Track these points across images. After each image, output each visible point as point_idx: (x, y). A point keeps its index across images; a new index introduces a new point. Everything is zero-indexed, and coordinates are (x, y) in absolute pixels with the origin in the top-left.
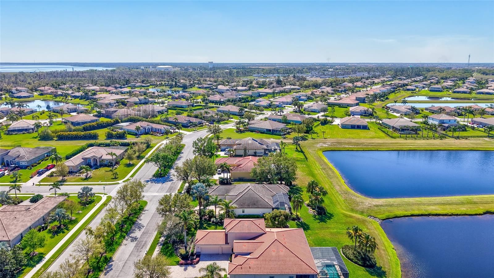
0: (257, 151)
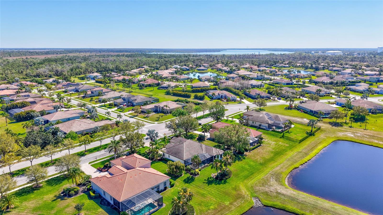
0: (263, 124)
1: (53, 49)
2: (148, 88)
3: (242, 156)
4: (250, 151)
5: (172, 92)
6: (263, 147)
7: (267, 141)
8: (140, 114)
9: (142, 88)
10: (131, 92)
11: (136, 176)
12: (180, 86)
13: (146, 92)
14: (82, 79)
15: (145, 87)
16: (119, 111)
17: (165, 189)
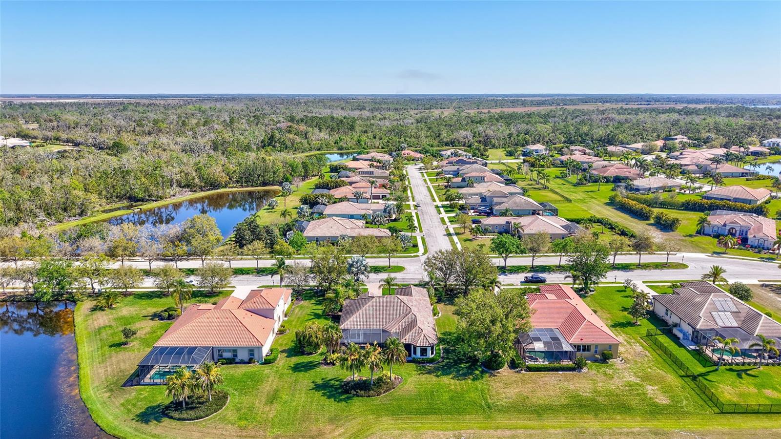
1: (558, 95)
2: (593, 185)
3: (482, 372)
4: (521, 370)
5: (621, 199)
6: (575, 376)
7: (621, 368)
8: (470, 232)
9: (582, 184)
10: (545, 188)
11: (217, 321)
12: (681, 189)
13: (575, 192)
14: (510, 154)
15: (589, 182)
16: (451, 220)
17: (249, 363)
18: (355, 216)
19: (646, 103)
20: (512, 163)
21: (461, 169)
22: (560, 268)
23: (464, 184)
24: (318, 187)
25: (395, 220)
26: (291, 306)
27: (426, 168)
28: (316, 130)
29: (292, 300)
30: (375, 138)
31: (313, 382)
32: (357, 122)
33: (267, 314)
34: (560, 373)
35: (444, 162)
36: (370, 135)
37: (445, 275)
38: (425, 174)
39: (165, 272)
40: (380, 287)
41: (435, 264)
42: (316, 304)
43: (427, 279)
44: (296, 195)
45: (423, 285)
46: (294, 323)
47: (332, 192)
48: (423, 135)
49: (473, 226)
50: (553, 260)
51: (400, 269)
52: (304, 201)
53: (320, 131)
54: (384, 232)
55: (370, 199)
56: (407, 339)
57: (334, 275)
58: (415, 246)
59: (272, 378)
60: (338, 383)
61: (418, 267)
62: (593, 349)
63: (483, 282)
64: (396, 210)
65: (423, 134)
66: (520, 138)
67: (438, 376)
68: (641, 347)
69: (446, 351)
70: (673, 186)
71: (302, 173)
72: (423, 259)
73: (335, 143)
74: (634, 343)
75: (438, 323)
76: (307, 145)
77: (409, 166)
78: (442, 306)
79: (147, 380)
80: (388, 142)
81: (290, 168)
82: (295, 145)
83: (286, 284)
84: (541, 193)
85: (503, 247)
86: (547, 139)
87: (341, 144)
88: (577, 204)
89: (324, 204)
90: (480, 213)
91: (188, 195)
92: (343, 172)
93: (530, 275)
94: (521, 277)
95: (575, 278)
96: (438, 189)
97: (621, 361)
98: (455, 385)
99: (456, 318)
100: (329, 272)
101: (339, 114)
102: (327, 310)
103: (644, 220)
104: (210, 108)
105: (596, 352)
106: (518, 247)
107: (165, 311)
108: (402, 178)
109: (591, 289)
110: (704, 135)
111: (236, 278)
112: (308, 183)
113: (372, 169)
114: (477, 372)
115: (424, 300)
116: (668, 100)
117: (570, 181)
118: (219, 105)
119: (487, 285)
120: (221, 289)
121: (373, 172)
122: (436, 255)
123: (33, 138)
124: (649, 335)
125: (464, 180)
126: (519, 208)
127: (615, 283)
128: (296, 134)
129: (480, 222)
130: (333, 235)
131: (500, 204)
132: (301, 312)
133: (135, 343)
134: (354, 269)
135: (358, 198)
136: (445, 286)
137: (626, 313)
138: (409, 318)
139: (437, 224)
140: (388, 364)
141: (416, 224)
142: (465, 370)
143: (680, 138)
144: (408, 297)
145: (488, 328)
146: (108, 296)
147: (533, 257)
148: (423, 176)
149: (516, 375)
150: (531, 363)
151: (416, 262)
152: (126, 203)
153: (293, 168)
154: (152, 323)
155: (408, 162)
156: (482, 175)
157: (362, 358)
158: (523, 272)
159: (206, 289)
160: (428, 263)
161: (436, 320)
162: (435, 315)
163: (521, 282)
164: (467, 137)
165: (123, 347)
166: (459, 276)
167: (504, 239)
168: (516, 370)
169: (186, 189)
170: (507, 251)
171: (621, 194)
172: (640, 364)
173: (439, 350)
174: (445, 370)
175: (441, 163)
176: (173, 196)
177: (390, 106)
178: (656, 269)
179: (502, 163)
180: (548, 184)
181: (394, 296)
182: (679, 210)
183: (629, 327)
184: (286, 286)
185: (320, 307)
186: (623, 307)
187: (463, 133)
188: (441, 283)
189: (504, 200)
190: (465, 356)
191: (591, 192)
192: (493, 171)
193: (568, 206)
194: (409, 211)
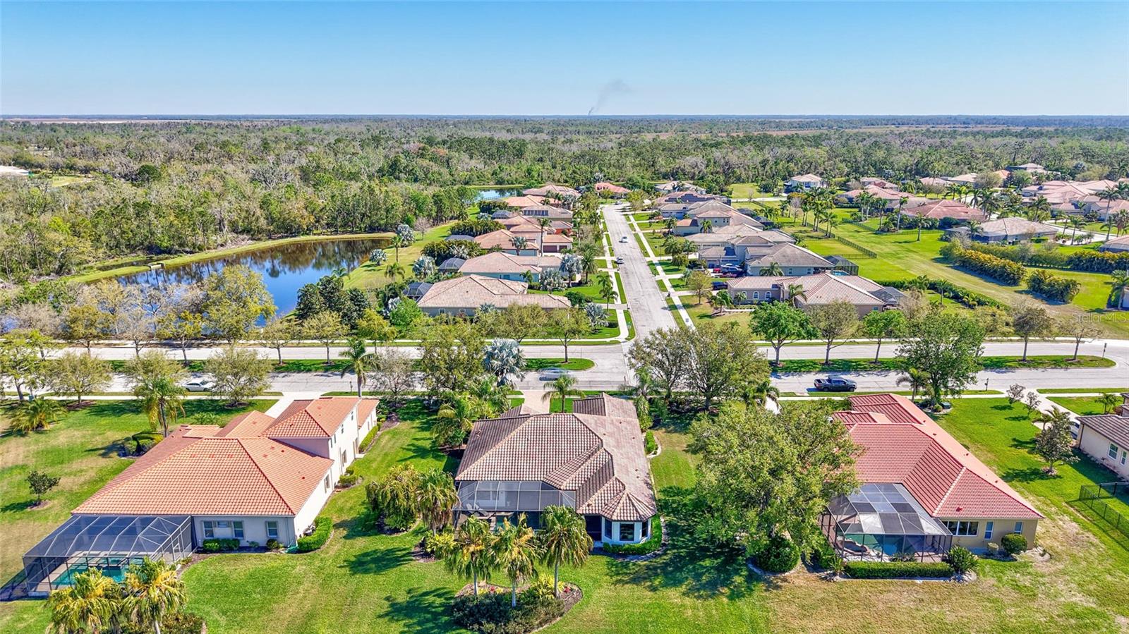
2: (907, 233)
3: (751, 578)
4: (835, 574)
5: (963, 251)
6: (953, 590)
7: (1045, 570)
8: (709, 302)
9: (888, 231)
10: (828, 236)
11: (208, 461)
12: (1057, 238)
13: (879, 243)
14: (766, 189)
15: (900, 228)
16: (675, 284)
17: (266, 549)
18: (511, 277)
19: (962, 126)
20: (769, 202)
21: (690, 207)
22: (879, 366)
23: (694, 229)
24: (455, 231)
25: (580, 284)
26: (374, 432)
27: (633, 208)
28: (465, 157)
29: (378, 420)
30: (554, 167)
31: (387, 599)
32: (529, 146)
33: (315, 448)
34: (919, 582)
35: (661, 200)
36: (548, 164)
37: (668, 374)
38: (631, 217)
39: (147, 367)
40: (545, 396)
41: (649, 354)
42: (422, 429)
43: (634, 383)
44: (420, 245)
45: (625, 393)
46: (374, 465)
47: (477, 239)
48: (628, 164)
49: (715, 293)
50: (863, 351)
51: (584, 365)
52: (430, 251)
53: (471, 158)
54: (558, 301)
55: (540, 252)
56: (593, 504)
57: (458, 375)
58: (613, 325)
59: (306, 585)
60: (442, 600)
61: (617, 362)
62: (982, 530)
63: (743, 388)
64: (581, 266)
65: (628, 162)
66: (780, 166)
67: (654, 589)
68: (1074, 524)
69: (673, 529)
70: (1044, 234)
71: (433, 212)
72: (627, 347)
73: (493, 175)
74: (1057, 513)
75: (655, 468)
76: (448, 176)
77: (606, 206)
78: (663, 435)
79: (43, 588)
80: (574, 172)
81: (413, 205)
82: (430, 175)
83: (372, 390)
84: (823, 244)
85: (775, 325)
86: (821, 169)
87: (503, 175)
88: (885, 260)
89: (462, 258)
90: (725, 273)
91: (247, 245)
92: (500, 212)
93: (824, 377)
94: (809, 380)
95: (917, 382)
96: (652, 238)
97: (1042, 555)
98: (695, 608)
99: (693, 461)
100: (450, 369)
101: (502, 136)
102: (442, 441)
103: (1009, 285)
104: (313, 130)
105: (988, 535)
106: (802, 325)
107: (134, 438)
108: (594, 219)
109: (945, 404)
110: (1069, 163)
111: (286, 379)
112: (443, 228)
113: (546, 208)
114: (738, 579)
115: (629, 423)
116: (995, 121)
117: (869, 226)
118: (327, 127)
119: (751, 395)
120: (250, 398)
121: (547, 211)
122: (650, 338)
123: (37, 167)
124: (1084, 497)
125: (694, 223)
126: (791, 265)
127: (986, 392)
128: (431, 160)
129: (726, 287)
130: (468, 306)
131: (759, 257)
132: (392, 443)
133: (56, 502)
134: (496, 363)
135: (519, 247)
136: (668, 396)
137: (1024, 452)
138: (598, 460)
139: (651, 290)
140: (550, 564)
141: (615, 288)
142: (714, 574)
143: (1031, 168)
144: (596, 417)
145: (765, 486)
146: (34, 409)
147: (829, 344)
148: (628, 219)
149: (824, 585)
150: (852, 559)
151: (613, 352)
152: (141, 256)
153: (418, 205)
154: (103, 462)
155: (604, 200)
156: (725, 215)
157: (492, 552)
158: (809, 372)
159: (223, 398)
160: (637, 353)
161: (652, 461)
162: (649, 451)
163: (809, 390)
164: (697, 165)
165: (29, 509)
166: (694, 377)
167: (775, 311)
168: (823, 574)
169: (245, 236)
170: (783, 332)
171: (961, 244)
172: (1084, 563)
173: (658, 527)
174: (671, 573)
175: (656, 201)
176: (222, 245)
177: (580, 128)
178: (1055, 368)
179: (754, 202)
180: (833, 231)
181: (568, 415)
182: (1062, 269)
183: (1038, 481)
184: (371, 394)
185: (427, 434)
186: (1014, 440)
187: (690, 160)
188: (660, 390)
189: (765, 251)
190: (713, 543)
191: (905, 242)
192: (741, 211)
193: (872, 263)
194: (604, 270)
